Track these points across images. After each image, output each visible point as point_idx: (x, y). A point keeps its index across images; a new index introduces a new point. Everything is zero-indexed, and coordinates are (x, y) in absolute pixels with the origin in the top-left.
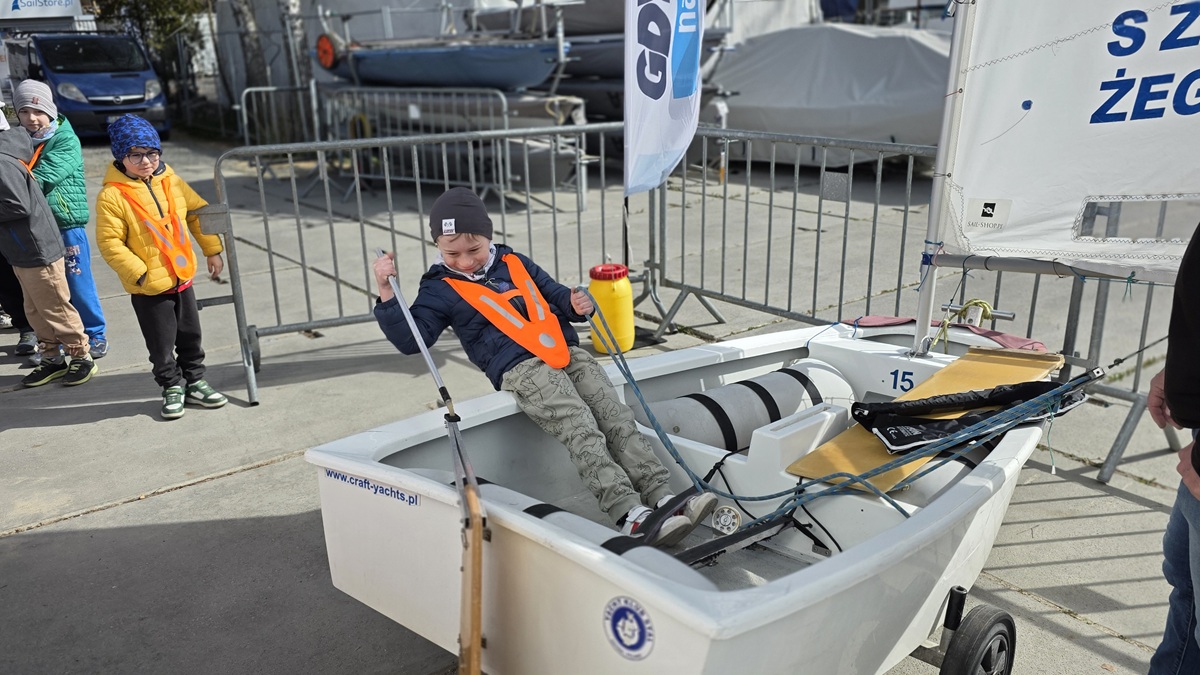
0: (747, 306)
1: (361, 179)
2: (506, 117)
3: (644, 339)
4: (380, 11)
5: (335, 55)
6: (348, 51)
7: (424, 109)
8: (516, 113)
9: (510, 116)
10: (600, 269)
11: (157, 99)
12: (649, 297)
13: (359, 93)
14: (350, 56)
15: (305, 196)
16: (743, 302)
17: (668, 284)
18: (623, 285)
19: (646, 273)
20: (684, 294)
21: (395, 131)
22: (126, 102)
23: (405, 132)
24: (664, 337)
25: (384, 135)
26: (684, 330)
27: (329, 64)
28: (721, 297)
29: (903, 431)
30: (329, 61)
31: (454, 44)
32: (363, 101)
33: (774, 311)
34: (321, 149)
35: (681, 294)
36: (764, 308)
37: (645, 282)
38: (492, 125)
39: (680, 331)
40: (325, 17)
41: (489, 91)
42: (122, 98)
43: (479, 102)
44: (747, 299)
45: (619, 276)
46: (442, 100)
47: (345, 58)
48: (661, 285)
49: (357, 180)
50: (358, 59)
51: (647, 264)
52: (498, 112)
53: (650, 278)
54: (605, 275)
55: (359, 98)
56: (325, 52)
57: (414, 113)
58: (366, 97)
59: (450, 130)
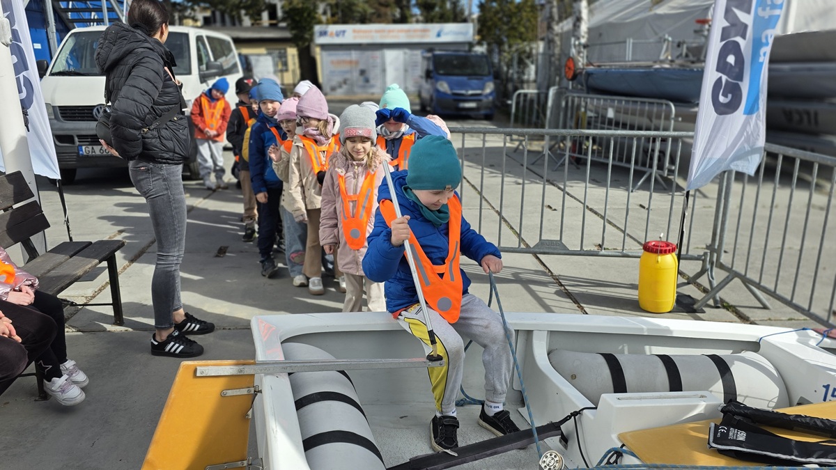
0: (776, 298)
1: (570, 156)
2: (673, 122)
3: (686, 306)
4: (625, 42)
5: (575, 71)
6: (583, 69)
7: (617, 111)
8: (680, 119)
9: (676, 121)
10: (653, 243)
11: (491, 94)
12: (706, 274)
13: (585, 98)
14: (584, 73)
15: (533, 164)
16: (773, 294)
17: (722, 266)
18: (670, 260)
19: (705, 254)
20: (730, 278)
21: (603, 126)
22: (472, 95)
23: (609, 127)
24: (705, 309)
25: (596, 128)
26: (728, 307)
27: (570, 77)
28: (758, 286)
29: (731, 434)
30: (571, 74)
31: (657, 66)
32: (586, 103)
33: (797, 308)
34: (548, 134)
35: (728, 277)
36: (789, 303)
37: (704, 261)
38: (661, 128)
39: (724, 307)
40: (575, 46)
41: (664, 101)
42: (470, 92)
43: (655, 109)
44: (778, 292)
45: (665, 252)
46: (630, 106)
47: (581, 73)
48: (716, 266)
49: (567, 157)
50: (589, 74)
51: (708, 247)
52: (668, 118)
53: (708, 259)
54: (653, 249)
55: (584, 101)
56: (569, 68)
57: (611, 114)
58: (589, 100)
59: (640, 129)
